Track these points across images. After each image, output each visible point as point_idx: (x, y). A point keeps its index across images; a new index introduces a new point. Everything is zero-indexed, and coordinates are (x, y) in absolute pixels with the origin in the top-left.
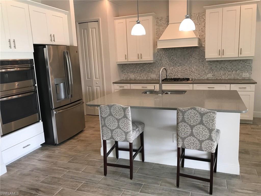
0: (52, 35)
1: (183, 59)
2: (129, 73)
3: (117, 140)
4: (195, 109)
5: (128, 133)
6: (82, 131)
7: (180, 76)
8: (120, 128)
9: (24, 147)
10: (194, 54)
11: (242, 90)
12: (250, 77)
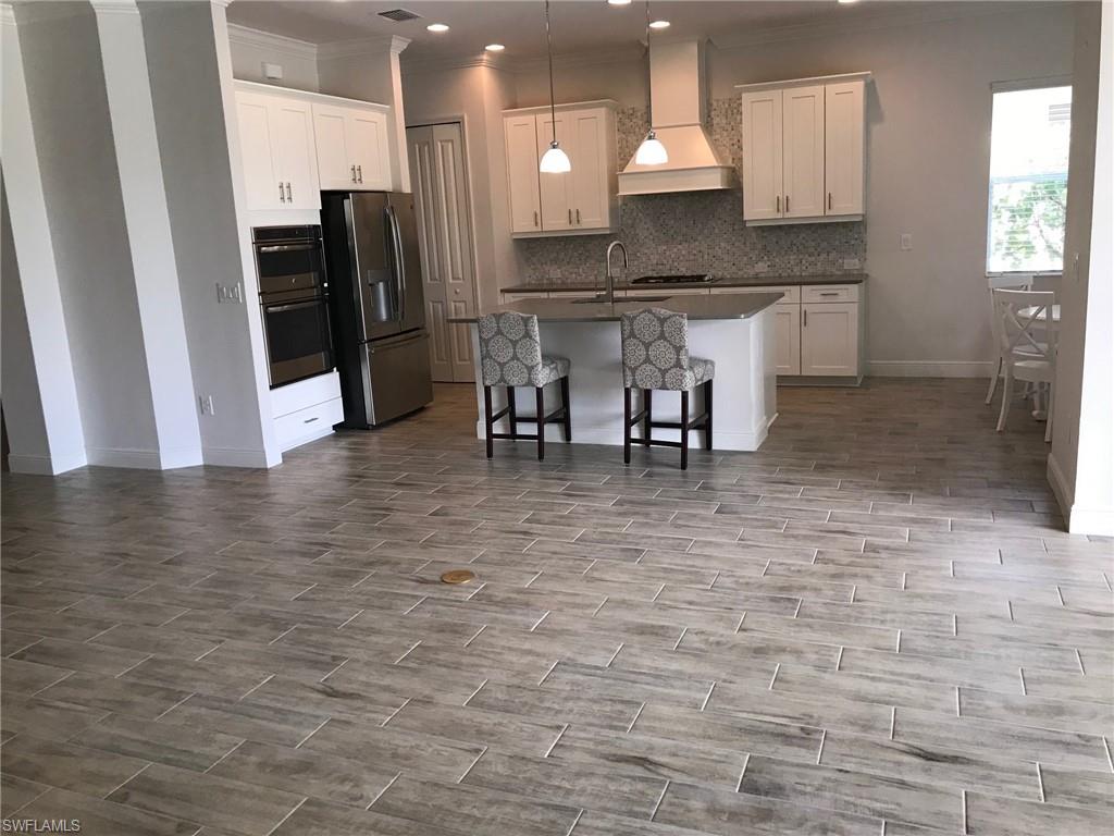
0: (356, 168)
1: (691, 223)
2: (546, 264)
3: (511, 384)
5: (533, 367)
6: (422, 409)
7: (684, 269)
8: (518, 359)
9: (307, 422)
10: (720, 210)
11: (828, 299)
12: (862, 269)
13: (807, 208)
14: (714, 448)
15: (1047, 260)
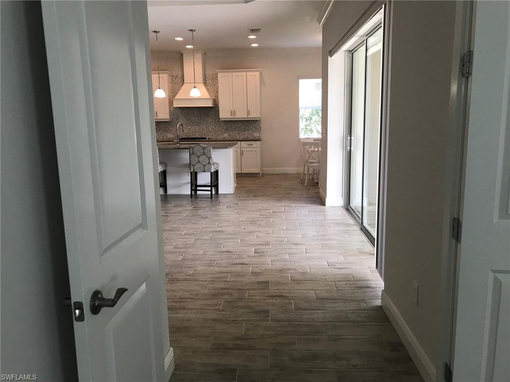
1: (200, 119)
4: (199, 145)
10: (210, 114)
11: (250, 146)
12: (260, 136)
13: (241, 115)
14: (219, 193)
15: (317, 135)
